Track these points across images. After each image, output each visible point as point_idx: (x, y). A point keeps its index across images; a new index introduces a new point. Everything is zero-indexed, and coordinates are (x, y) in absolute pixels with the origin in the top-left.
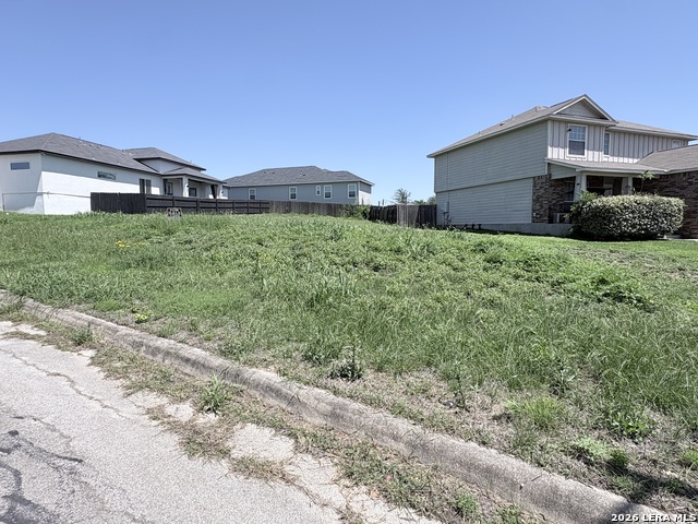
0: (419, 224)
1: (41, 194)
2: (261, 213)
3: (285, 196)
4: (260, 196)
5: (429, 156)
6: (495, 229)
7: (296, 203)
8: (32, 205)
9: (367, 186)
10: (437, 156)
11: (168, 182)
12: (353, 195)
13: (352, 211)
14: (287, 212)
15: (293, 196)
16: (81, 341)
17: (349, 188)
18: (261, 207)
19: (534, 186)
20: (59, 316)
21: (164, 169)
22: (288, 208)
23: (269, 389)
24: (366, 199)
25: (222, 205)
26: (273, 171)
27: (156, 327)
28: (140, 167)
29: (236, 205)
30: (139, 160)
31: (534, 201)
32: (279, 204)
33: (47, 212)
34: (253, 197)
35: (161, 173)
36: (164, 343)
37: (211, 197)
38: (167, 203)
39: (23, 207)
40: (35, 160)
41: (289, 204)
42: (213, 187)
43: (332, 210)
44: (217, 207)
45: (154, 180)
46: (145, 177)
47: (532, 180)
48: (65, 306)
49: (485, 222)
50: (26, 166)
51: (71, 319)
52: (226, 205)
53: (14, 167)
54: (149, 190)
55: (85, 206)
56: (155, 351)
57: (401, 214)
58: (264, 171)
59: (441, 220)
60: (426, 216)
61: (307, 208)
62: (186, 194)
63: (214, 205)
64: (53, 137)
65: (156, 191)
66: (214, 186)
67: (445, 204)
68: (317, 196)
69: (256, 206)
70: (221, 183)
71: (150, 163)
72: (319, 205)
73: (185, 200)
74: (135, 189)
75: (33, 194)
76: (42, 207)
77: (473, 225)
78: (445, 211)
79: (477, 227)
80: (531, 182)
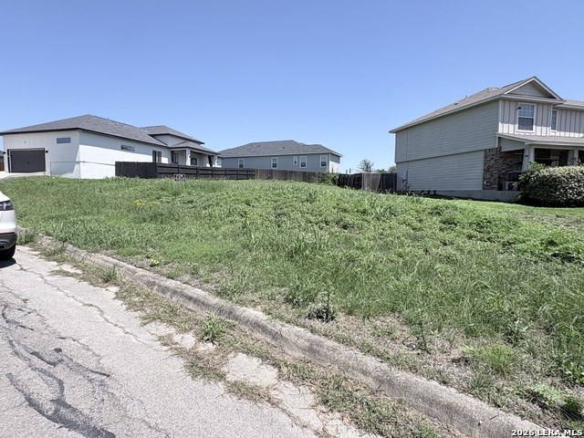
0: (382, 190)
1: (79, 162)
2: (248, 179)
3: (268, 165)
4: (247, 165)
5: (391, 132)
7: (277, 171)
8: (72, 171)
9: (337, 157)
10: (398, 132)
11: (174, 154)
12: (324, 164)
13: (323, 178)
14: (270, 178)
15: (275, 165)
16: (108, 279)
17: (322, 159)
18: (248, 174)
19: (486, 157)
20: (92, 258)
21: (171, 143)
22: (269, 175)
23: (257, 326)
24: (336, 168)
25: (217, 173)
26: (259, 145)
27: (165, 270)
28: (153, 141)
29: (228, 172)
30: (152, 136)
31: (485, 170)
32: (263, 171)
33: (83, 176)
34: (241, 166)
35: (169, 146)
36: (171, 283)
37: (208, 165)
38: (174, 170)
39: (65, 173)
40: (75, 136)
41: (271, 172)
42: (210, 157)
43: (307, 177)
44: (213, 173)
45: (164, 152)
46: (157, 150)
47: (483, 153)
48: (97, 251)
49: (439, 189)
50: (67, 140)
51: (100, 262)
52: (220, 173)
53: (59, 141)
54: (160, 160)
55: (111, 173)
56: (164, 290)
57: (365, 181)
58: (251, 145)
59: (400, 186)
60: (388, 183)
61: (286, 175)
62: (188, 163)
63: (210, 172)
65: (165, 160)
67: (405, 173)
68: (294, 165)
69: (244, 173)
70: (217, 154)
71: (161, 138)
72: (296, 172)
73: (188, 168)
74: (149, 159)
75: (72, 163)
76: (80, 172)
77: (429, 191)
78: (404, 178)
79: (432, 193)
80: (482, 154)
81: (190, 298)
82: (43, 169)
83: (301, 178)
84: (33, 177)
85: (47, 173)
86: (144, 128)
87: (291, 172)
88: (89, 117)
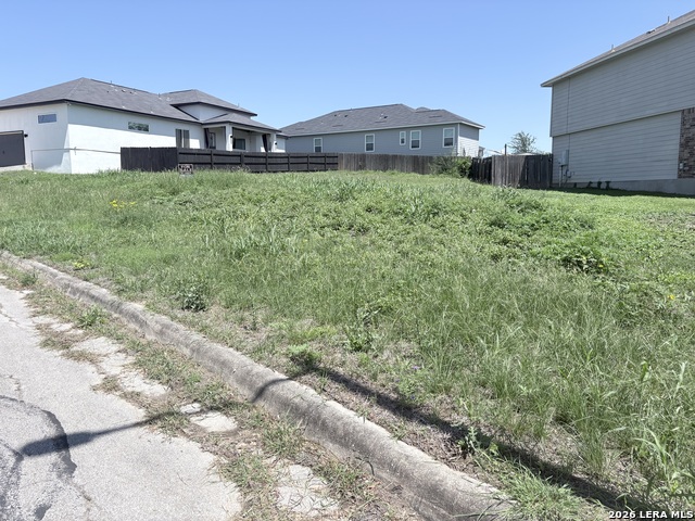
0: (526, 183)
1: (68, 150)
2: (325, 170)
3: (358, 146)
4: (328, 148)
5: (545, 85)
6: (630, 188)
7: (372, 156)
8: (59, 162)
9: (472, 130)
10: (556, 84)
11: (209, 133)
12: (449, 143)
13: (444, 166)
14: (361, 168)
15: (370, 147)
17: (445, 134)
18: (326, 162)
19: (683, 124)
20: (23, 265)
21: (204, 116)
22: (361, 162)
24: (467, 148)
25: (273, 161)
26: (346, 114)
28: (178, 114)
29: (292, 160)
30: (177, 106)
31: (681, 145)
32: (351, 157)
33: (75, 171)
34: (318, 149)
35: (201, 120)
37: (263, 150)
38: (209, 159)
39: (51, 165)
40: (61, 111)
41: (363, 158)
42: (265, 138)
43: (419, 165)
44: (266, 163)
45: (193, 130)
46: (183, 127)
47: (680, 116)
49: (616, 178)
50: (51, 118)
52: (279, 161)
53: (42, 119)
54: (187, 143)
55: (115, 163)
56: (75, 291)
57: (497, 170)
58: (335, 114)
59: (558, 176)
60: (536, 172)
61: (386, 162)
62: (229, 147)
63: (262, 160)
64: (82, 83)
65: (195, 144)
66: (266, 135)
67: (564, 153)
68: (401, 145)
69: (319, 160)
70: (275, 131)
71: (189, 110)
72: (402, 158)
73: (228, 155)
74: (169, 142)
75: (59, 150)
76: (70, 164)
77: (600, 183)
78: (564, 163)
79: (603, 186)
80: (678, 119)
81: (93, 297)
82: (22, 161)
83: (410, 166)
84: (8, 173)
85: (28, 167)
86: (165, 95)
87: (395, 157)
88: (83, 81)
